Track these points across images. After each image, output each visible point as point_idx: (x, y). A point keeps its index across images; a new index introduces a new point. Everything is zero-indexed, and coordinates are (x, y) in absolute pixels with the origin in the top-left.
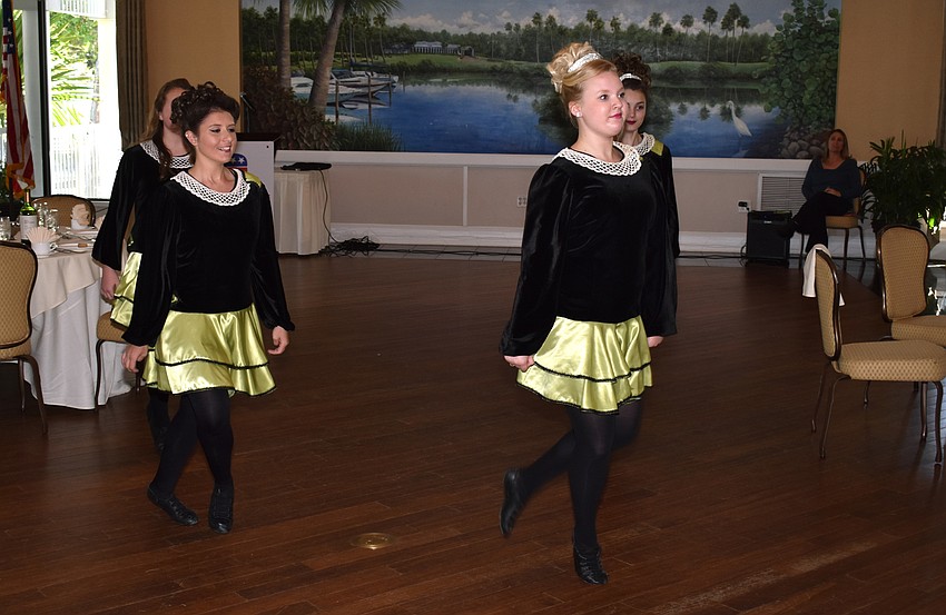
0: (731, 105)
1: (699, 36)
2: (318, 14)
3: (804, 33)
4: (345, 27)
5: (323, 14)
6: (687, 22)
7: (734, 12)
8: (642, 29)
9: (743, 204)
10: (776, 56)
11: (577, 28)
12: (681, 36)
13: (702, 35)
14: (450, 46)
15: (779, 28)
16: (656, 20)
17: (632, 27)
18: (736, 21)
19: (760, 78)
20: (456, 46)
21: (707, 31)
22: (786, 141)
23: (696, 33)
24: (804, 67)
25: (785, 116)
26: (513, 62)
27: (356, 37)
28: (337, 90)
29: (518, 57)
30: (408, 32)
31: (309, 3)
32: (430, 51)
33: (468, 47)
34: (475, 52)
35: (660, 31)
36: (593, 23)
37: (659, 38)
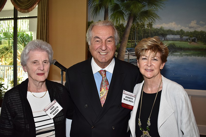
2: (121, 23)
4: (133, 29)
5: (123, 23)
14: (184, 37)
20: (187, 37)
27: (138, 33)
28: (128, 57)
30: (163, 31)
31: (117, 18)
32: (174, 40)
33: (194, 38)
34: (197, 40)
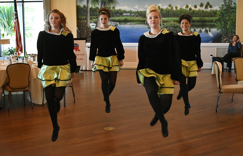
0: (208, 29)
1: (199, 10)
2: (97, 6)
3: (227, 9)
6: (196, 7)
7: (208, 4)
8: (183, 9)
9: (211, 55)
10: (220, 15)
11: (166, 9)
12: (194, 11)
14: (132, 14)
15: (220, 8)
16: (187, 7)
17: (181, 8)
18: (208, 6)
19: (215, 21)
20: (134, 14)
21: (201, 9)
22: (223, 38)
23: (198, 10)
24: (227, 18)
25: (222, 31)
30: (121, 11)
31: (95, 3)
32: (127, 16)
33: (137, 15)
34: (139, 16)
35: (188, 9)
36: (170, 7)
37: (188, 12)
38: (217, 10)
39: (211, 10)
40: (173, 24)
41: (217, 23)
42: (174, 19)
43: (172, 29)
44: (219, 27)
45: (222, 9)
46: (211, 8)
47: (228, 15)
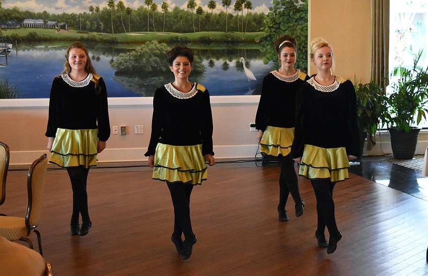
0: (242, 60)
1: (220, 15)
3: (286, 13)
6: (212, 5)
8: (183, 10)
9: (253, 126)
10: (270, 27)
11: (139, 9)
12: (208, 16)
13: (222, 15)
14: (49, 22)
15: (271, 9)
16: (192, 5)
17: (176, 9)
18: (243, 5)
19: (261, 41)
20: (54, 22)
21: (225, 11)
23: (218, 13)
25: (277, 66)
26: (95, 33)
29: (98, 30)
32: (35, 26)
33: (63, 23)
34: (68, 26)
35: (195, 11)
36: (150, 6)
37: (194, 17)
38: (263, 14)
39: (249, 14)
40: (157, 48)
41: (264, 46)
42: (160, 36)
43: (156, 62)
44: (268, 56)
45: (275, 11)
46: (250, 9)
47: (289, 27)
